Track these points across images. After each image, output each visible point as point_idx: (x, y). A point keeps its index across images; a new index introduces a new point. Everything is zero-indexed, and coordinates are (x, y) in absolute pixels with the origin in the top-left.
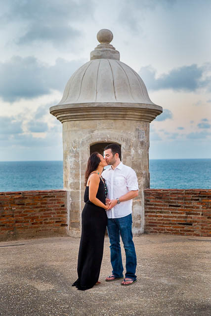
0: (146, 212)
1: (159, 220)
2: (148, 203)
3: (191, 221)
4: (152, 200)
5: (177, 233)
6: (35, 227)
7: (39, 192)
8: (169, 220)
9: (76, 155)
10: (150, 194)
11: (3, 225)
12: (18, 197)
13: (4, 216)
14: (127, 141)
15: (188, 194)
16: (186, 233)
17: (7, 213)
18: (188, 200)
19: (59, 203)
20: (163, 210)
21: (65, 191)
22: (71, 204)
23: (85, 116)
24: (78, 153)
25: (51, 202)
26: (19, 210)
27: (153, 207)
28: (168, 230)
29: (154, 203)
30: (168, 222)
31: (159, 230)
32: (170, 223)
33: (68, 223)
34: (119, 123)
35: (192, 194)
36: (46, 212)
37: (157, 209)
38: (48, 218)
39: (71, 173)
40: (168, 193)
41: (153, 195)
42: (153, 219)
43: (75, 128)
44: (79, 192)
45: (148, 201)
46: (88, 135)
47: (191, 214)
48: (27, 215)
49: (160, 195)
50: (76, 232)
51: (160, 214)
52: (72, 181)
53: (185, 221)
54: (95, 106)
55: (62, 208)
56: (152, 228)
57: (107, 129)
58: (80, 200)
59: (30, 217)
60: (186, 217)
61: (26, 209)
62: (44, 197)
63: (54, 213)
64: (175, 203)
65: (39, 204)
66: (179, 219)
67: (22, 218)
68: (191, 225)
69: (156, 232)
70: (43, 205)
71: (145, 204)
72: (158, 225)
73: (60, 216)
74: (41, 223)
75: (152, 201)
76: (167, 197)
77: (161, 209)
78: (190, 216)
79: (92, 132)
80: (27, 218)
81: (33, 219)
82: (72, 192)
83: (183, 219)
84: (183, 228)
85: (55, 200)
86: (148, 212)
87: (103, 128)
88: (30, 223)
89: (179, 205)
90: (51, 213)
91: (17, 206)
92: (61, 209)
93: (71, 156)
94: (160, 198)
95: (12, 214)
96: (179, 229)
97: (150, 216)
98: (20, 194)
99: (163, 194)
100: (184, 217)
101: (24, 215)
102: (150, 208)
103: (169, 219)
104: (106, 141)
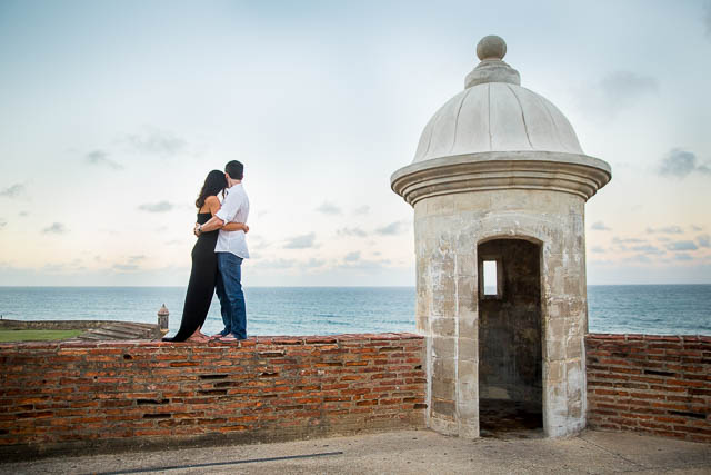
0: (589, 383)
1: (621, 402)
2: (594, 364)
3: (701, 410)
4: (605, 358)
5: (666, 433)
6: (362, 411)
7: (372, 339)
8: (647, 404)
9: (447, 264)
10: (599, 345)
11: (300, 407)
12: (329, 348)
13: (301, 388)
14: (555, 234)
15: (692, 347)
16: (689, 435)
17: (309, 381)
18: (694, 361)
19: (410, 361)
20: (630, 381)
21: (423, 338)
22: (435, 365)
23: (468, 183)
24: (452, 261)
25: (395, 359)
26: (332, 376)
27: (606, 372)
28: (643, 424)
29: (610, 365)
30: (644, 407)
31: (620, 422)
32: (648, 411)
33: (428, 401)
34: (539, 197)
35: (704, 349)
36: (385, 379)
37: (617, 377)
38: (390, 393)
39: (436, 301)
40: (642, 345)
41: (606, 349)
42: (606, 399)
43: (445, 210)
44: (453, 340)
45: (596, 360)
46: (473, 222)
47: (702, 392)
48: (347, 385)
49: (622, 349)
50: (447, 423)
51: (624, 390)
52: (438, 318)
53: (687, 408)
54: (493, 158)
55: (417, 371)
56: (605, 418)
57: (515, 209)
58: (456, 358)
59: (352, 391)
60: (689, 400)
61: (345, 374)
62: (381, 350)
63: (401, 383)
64: (660, 366)
65: (371, 364)
66: (670, 403)
67: (338, 393)
68: (704, 417)
69: (614, 427)
70: (379, 366)
71: (587, 366)
72: (618, 411)
73: (412, 388)
74: (375, 402)
75: (603, 360)
76: (642, 354)
77: (624, 378)
78: (700, 397)
79: (483, 215)
80: (348, 391)
81: (359, 393)
82: (436, 340)
83: (680, 403)
84: (682, 422)
85: (403, 355)
86: (594, 383)
87: (506, 208)
88: (353, 402)
89: (670, 371)
90: (394, 382)
91: (328, 368)
92: (414, 374)
93: (436, 268)
94: (625, 355)
95: (317, 383)
96: (672, 425)
97: (599, 392)
98: (335, 342)
99: (629, 346)
100: (682, 399)
101: (341, 386)
102: (598, 376)
103: (647, 400)
104: (513, 233)
